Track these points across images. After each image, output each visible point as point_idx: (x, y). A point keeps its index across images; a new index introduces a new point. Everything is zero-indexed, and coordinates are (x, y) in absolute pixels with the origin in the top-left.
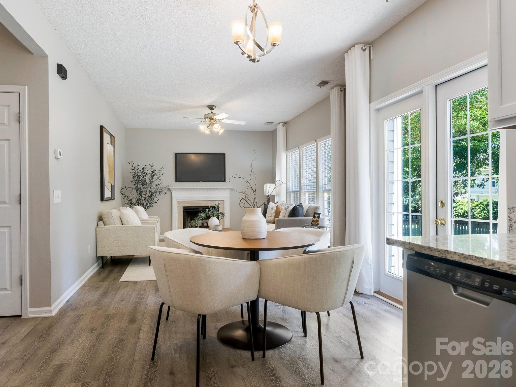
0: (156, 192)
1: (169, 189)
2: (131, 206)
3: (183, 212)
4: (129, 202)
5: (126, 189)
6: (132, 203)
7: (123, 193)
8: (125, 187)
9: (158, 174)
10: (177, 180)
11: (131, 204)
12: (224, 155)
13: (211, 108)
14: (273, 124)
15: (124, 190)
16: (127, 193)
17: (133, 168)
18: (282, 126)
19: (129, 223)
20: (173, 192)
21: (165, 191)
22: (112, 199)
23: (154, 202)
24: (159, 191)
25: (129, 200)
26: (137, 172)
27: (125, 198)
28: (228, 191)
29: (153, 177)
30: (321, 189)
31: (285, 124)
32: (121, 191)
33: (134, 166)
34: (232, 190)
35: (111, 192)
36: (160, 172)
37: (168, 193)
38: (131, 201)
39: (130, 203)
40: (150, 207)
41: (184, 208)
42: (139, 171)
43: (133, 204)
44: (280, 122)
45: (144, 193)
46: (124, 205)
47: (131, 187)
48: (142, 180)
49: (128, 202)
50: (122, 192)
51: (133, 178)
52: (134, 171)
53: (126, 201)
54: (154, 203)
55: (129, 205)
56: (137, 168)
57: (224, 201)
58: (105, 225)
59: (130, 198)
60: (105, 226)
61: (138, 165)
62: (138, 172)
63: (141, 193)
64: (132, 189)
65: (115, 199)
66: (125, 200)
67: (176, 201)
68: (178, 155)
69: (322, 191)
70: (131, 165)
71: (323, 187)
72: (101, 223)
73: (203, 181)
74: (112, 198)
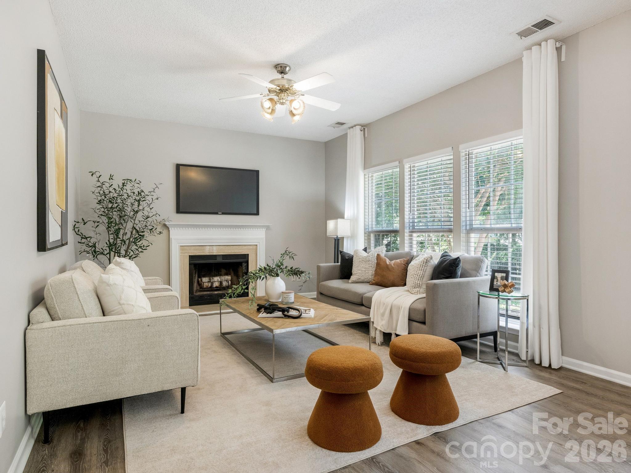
0: (143, 230)
1: (165, 226)
2: (96, 256)
3: (190, 264)
4: (91, 248)
5: (84, 224)
6: (97, 250)
7: (79, 230)
8: (82, 219)
9: (149, 198)
10: (179, 211)
11: (95, 251)
12: (257, 172)
13: (281, 69)
14: (344, 126)
15: (81, 225)
16: (88, 230)
17: (99, 184)
18: (360, 130)
19: (123, 306)
20: (172, 231)
21: (159, 230)
22: (63, 245)
23: (142, 248)
24: (150, 228)
25: (90, 244)
26: (107, 192)
27: (83, 240)
28: (264, 229)
29: (141, 203)
30: (464, 228)
31: (364, 127)
32: (74, 226)
33: (101, 180)
34: (268, 228)
35: (61, 226)
36: (152, 193)
37: (165, 232)
38: (94, 246)
39: (93, 249)
40: (134, 258)
41: (191, 258)
42: (111, 189)
43: (98, 252)
44: (355, 123)
45: (122, 232)
46: (79, 255)
47: (95, 220)
48: (119, 207)
49: (88, 249)
50: (76, 230)
51: (100, 202)
52: (101, 190)
53: (84, 247)
54: (142, 251)
55: (91, 254)
56: (107, 185)
57: (256, 245)
58: (53, 320)
59: (93, 241)
60: (55, 323)
61: (111, 178)
62: (110, 192)
63: (117, 232)
64: (96, 224)
65: (67, 244)
66: (82, 244)
67: (178, 247)
68: (181, 167)
69: (464, 231)
70: (95, 178)
71: (466, 225)
72: (40, 312)
73: (223, 214)
74: (62, 243)
